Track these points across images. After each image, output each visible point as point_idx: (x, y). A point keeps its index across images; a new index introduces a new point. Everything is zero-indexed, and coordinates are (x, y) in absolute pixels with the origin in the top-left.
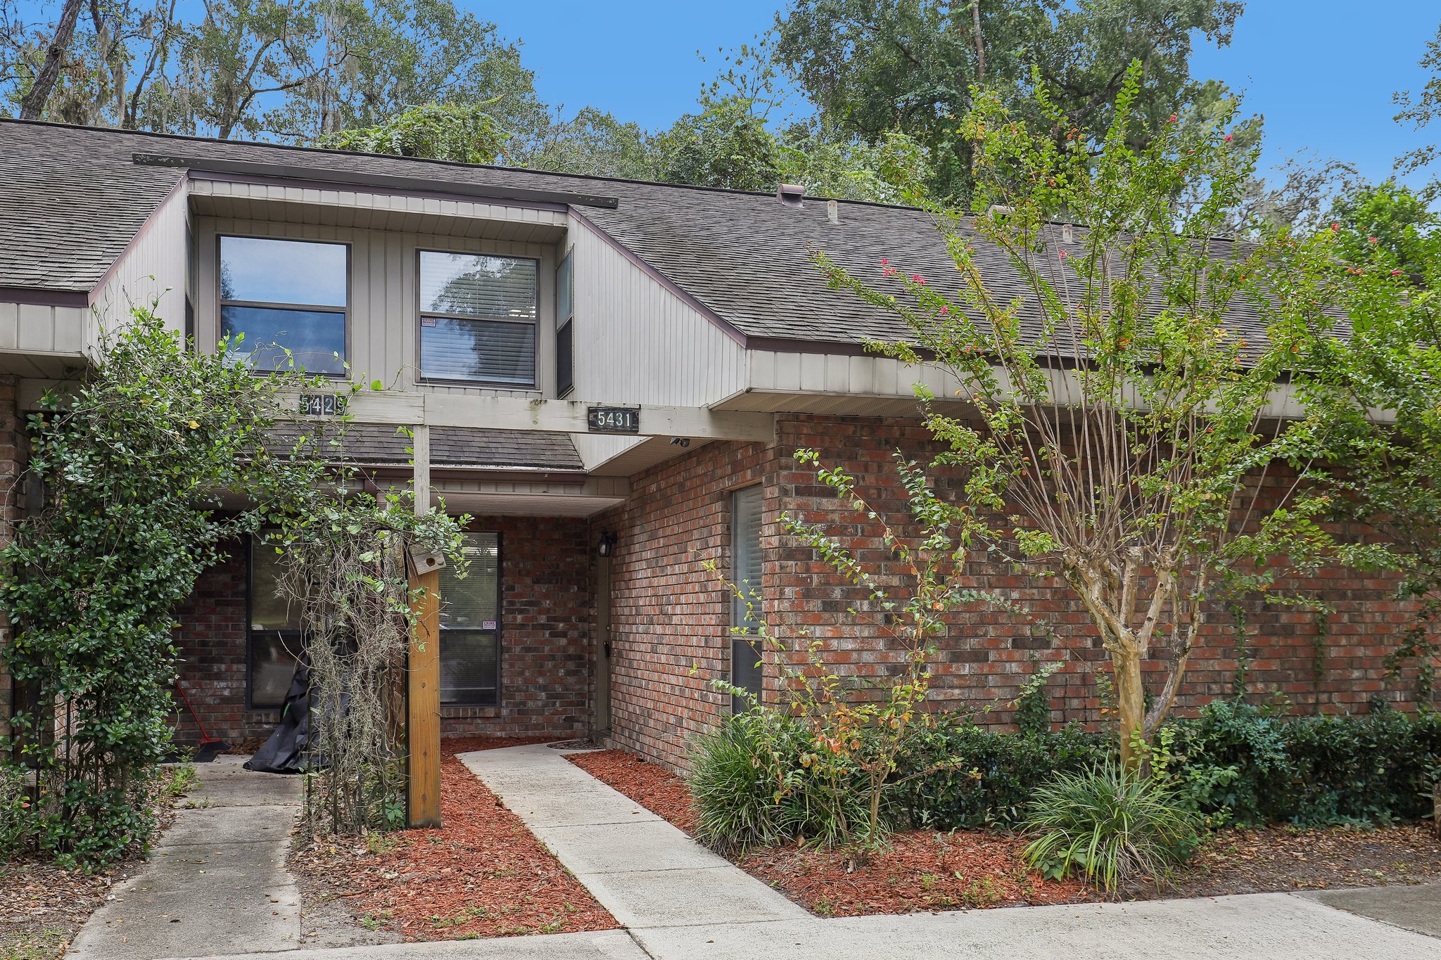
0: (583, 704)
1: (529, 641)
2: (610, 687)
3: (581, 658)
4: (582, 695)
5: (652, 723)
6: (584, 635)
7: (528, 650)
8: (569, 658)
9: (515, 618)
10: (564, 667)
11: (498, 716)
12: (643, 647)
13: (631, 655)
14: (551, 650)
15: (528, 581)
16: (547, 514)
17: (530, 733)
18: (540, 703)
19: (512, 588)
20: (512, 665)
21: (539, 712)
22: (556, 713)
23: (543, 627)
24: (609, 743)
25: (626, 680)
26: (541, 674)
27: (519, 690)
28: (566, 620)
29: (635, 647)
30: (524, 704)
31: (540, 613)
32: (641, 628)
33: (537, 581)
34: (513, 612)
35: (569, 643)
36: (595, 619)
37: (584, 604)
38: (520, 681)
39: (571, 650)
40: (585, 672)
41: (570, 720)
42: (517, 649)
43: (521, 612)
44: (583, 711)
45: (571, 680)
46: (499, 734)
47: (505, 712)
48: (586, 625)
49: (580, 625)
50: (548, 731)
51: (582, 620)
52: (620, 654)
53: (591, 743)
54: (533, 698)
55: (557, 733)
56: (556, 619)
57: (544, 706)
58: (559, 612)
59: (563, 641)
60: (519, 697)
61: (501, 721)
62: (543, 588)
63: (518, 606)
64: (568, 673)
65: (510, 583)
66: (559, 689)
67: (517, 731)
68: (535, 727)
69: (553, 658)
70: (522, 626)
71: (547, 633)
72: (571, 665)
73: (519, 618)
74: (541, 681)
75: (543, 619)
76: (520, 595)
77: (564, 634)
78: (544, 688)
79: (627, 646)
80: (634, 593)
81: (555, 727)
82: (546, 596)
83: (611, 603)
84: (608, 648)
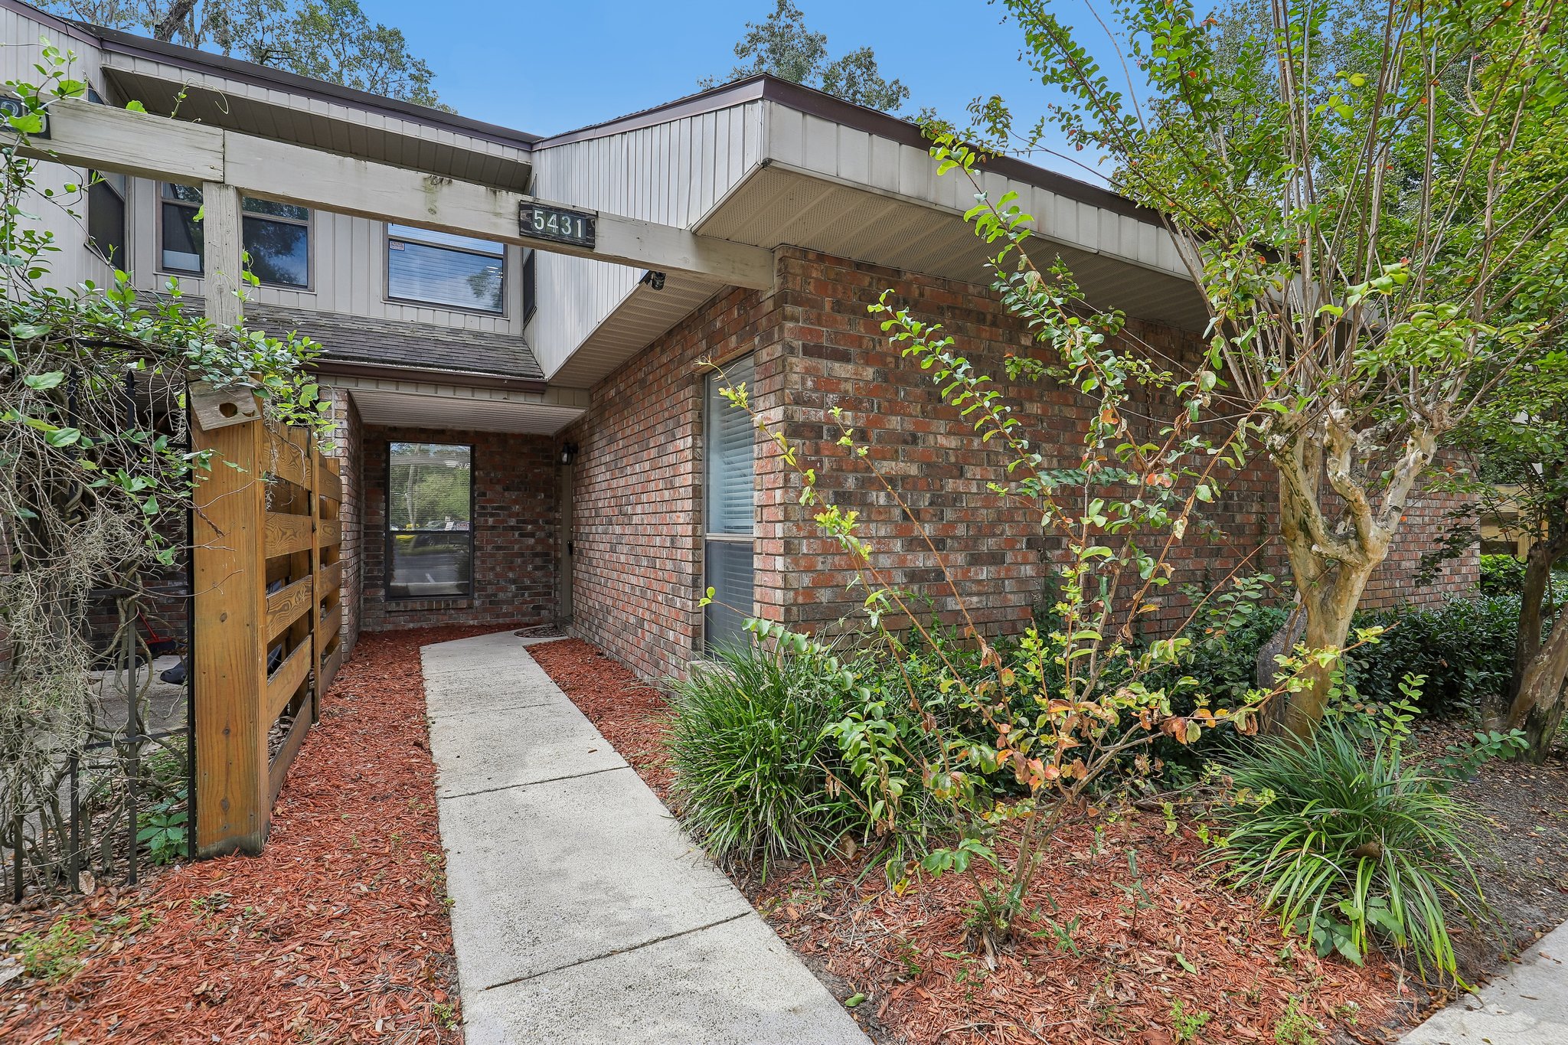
0: (550, 594)
1: (499, 541)
2: (572, 582)
3: (547, 554)
4: (550, 587)
5: (610, 620)
6: (550, 535)
7: (499, 548)
8: (536, 555)
9: (487, 521)
10: (532, 563)
11: (470, 607)
12: (602, 547)
13: (591, 554)
14: (520, 548)
15: (499, 488)
16: (517, 431)
17: (501, 621)
18: (510, 595)
19: (484, 495)
20: (483, 562)
21: (510, 602)
22: (525, 602)
23: (512, 528)
24: (571, 631)
25: (586, 576)
26: (511, 569)
27: (490, 583)
28: (534, 522)
29: (595, 546)
30: (495, 595)
31: (510, 516)
32: (600, 529)
33: (507, 489)
34: (485, 515)
35: (537, 542)
36: (560, 522)
37: (550, 509)
38: (491, 576)
39: (539, 549)
40: (551, 567)
41: (538, 609)
42: (489, 547)
43: (492, 515)
44: (549, 601)
45: (538, 573)
46: (471, 623)
47: (477, 603)
48: (552, 527)
49: (547, 527)
50: (517, 618)
51: (548, 522)
52: (581, 552)
53: (556, 629)
54: (504, 590)
55: (526, 619)
56: (525, 522)
57: (513, 597)
58: (528, 516)
59: (531, 541)
60: (490, 590)
61: (474, 611)
62: (514, 495)
63: (489, 510)
64: (536, 568)
65: (482, 490)
66: (528, 582)
67: (488, 619)
68: (505, 615)
69: (522, 555)
70: (493, 528)
71: (517, 534)
72: (538, 561)
73: (491, 521)
74: (511, 575)
75: (513, 522)
76: (491, 501)
77: (532, 535)
78: (514, 582)
79: (587, 545)
80: (594, 497)
81: (524, 615)
82: (516, 502)
83: (573, 507)
84: (571, 546)
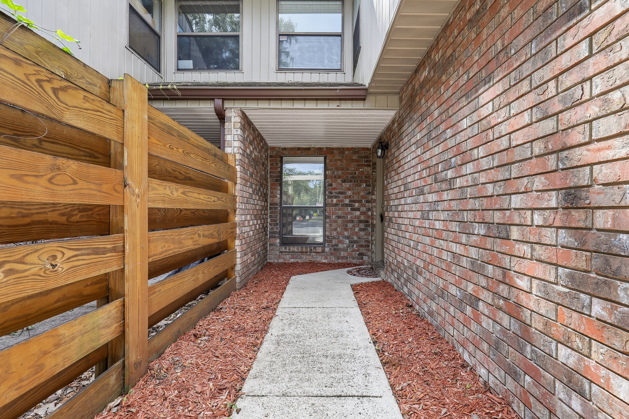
0: (369, 246)
1: (340, 213)
2: (384, 240)
3: (367, 222)
4: (368, 242)
6: (369, 210)
7: (339, 217)
8: (361, 222)
9: (332, 201)
10: (358, 226)
11: (323, 251)
12: (411, 215)
13: (400, 221)
14: (352, 217)
15: (339, 181)
16: (349, 146)
17: (340, 261)
18: (345, 246)
19: (331, 185)
20: (331, 225)
21: (345, 250)
22: (354, 251)
23: (347, 205)
24: (382, 276)
25: (396, 238)
26: (346, 230)
27: (334, 238)
28: (359, 201)
29: (403, 214)
30: (337, 245)
31: (346, 198)
32: (409, 200)
33: (344, 181)
34: (331, 197)
35: (361, 214)
36: (375, 201)
37: (369, 193)
38: (335, 233)
39: (362, 218)
40: (370, 229)
41: (361, 254)
42: (334, 217)
43: (336, 197)
44: (368, 251)
45: (362, 233)
46: (324, 261)
47: (327, 249)
48: (370, 204)
49: (367, 204)
50: (350, 260)
51: (368, 202)
52: (390, 220)
53: (373, 271)
54: (341, 242)
55: (355, 261)
56: (354, 201)
57: (347, 247)
58: (356, 198)
59: (358, 213)
60: (334, 242)
61: (325, 254)
62: (347, 185)
63: (334, 194)
64: (361, 230)
65: (330, 182)
66: (355, 238)
67: (333, 260)
68: (343, 258)
69: (352, 221)
70: (336, 205)
71: (349, 208)
72: (362, 226)
73: (335, 201)
74: (346, 233)
75: (347, 201)
76: (335, 189)
77: (358, 209)
78: (348, 238)
79: (396, 214)
81: (353, 258)
82: (349, 189)
83: (384, 188)
84: (382, 217)
